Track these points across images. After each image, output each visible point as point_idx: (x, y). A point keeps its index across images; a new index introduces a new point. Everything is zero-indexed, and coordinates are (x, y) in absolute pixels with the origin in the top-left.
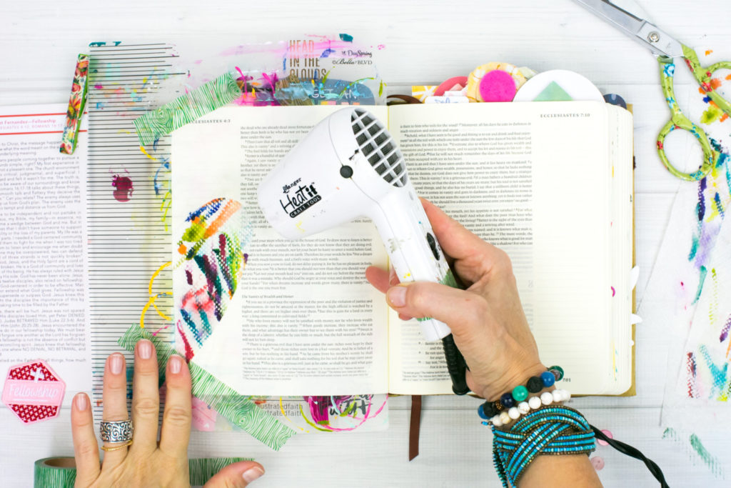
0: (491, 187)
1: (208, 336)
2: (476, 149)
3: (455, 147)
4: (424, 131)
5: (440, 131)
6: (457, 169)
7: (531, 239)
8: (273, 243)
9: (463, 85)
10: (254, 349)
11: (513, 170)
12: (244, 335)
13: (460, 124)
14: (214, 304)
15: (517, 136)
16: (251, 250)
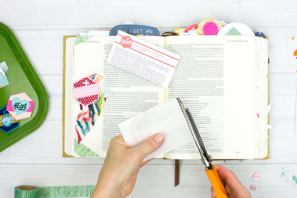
0: (206, 71)
1: (88, 132)
2: (200, 55)
3: (191, 54)
4: (178, 47)
5: (185, 47)
6: (192, 63)
7: (223, 93)
8: (116, 94)
9: (196, 28)
10: (108, 138)
11: (215, 64)
12: (103, 132)
13: (193, 44)
14: (91, 119)
15: (217, 50)
16: (108, 96)
